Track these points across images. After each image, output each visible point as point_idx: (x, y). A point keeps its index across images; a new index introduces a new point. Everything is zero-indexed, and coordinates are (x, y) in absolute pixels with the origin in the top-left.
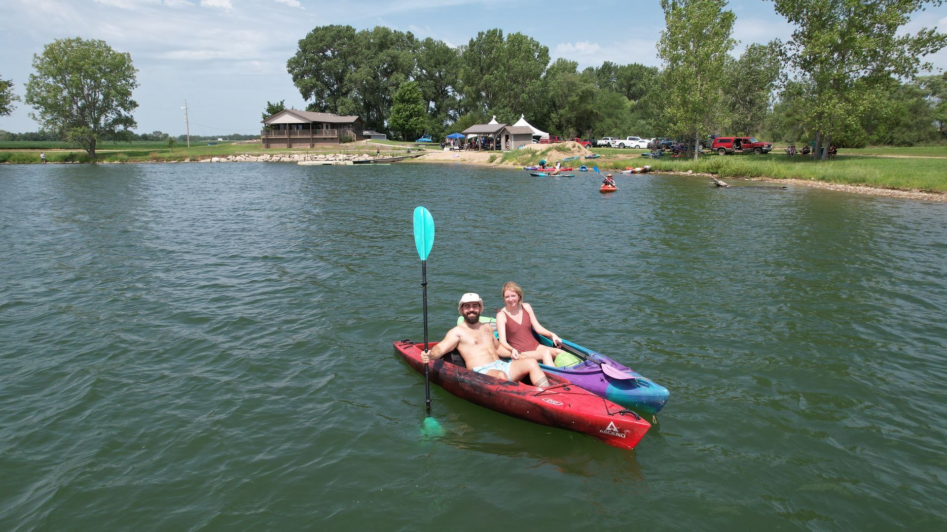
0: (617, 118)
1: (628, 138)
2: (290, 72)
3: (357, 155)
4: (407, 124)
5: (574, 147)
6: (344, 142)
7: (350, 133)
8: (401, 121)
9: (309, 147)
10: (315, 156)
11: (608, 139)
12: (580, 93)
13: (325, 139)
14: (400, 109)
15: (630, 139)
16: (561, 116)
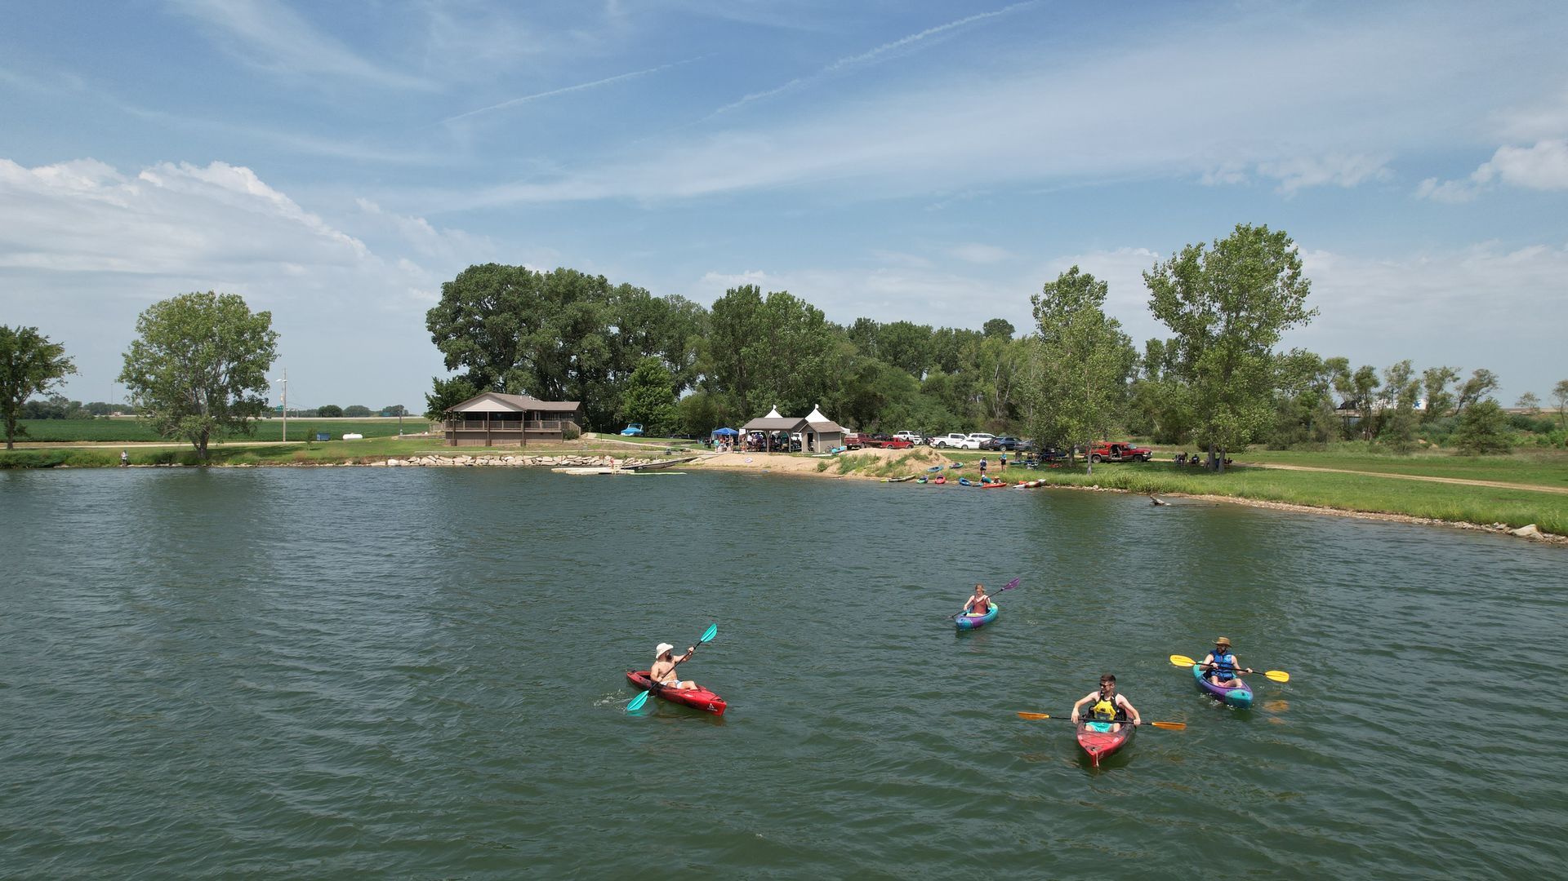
0: (907, 403)
1: (950, 435)
2: (430, 329)
3: (597, 458)
4: (652, 414)
5: (931, 453)
6: (569, 439)
7: (572, 425)
8: (643, 410)
9: (519, 445)
10: (538, 459)
11: (907, 433)
12: (861, 371)
13: (542, 433)
14: (642, 394)
15: (952, 437)
16: (836, 400)
